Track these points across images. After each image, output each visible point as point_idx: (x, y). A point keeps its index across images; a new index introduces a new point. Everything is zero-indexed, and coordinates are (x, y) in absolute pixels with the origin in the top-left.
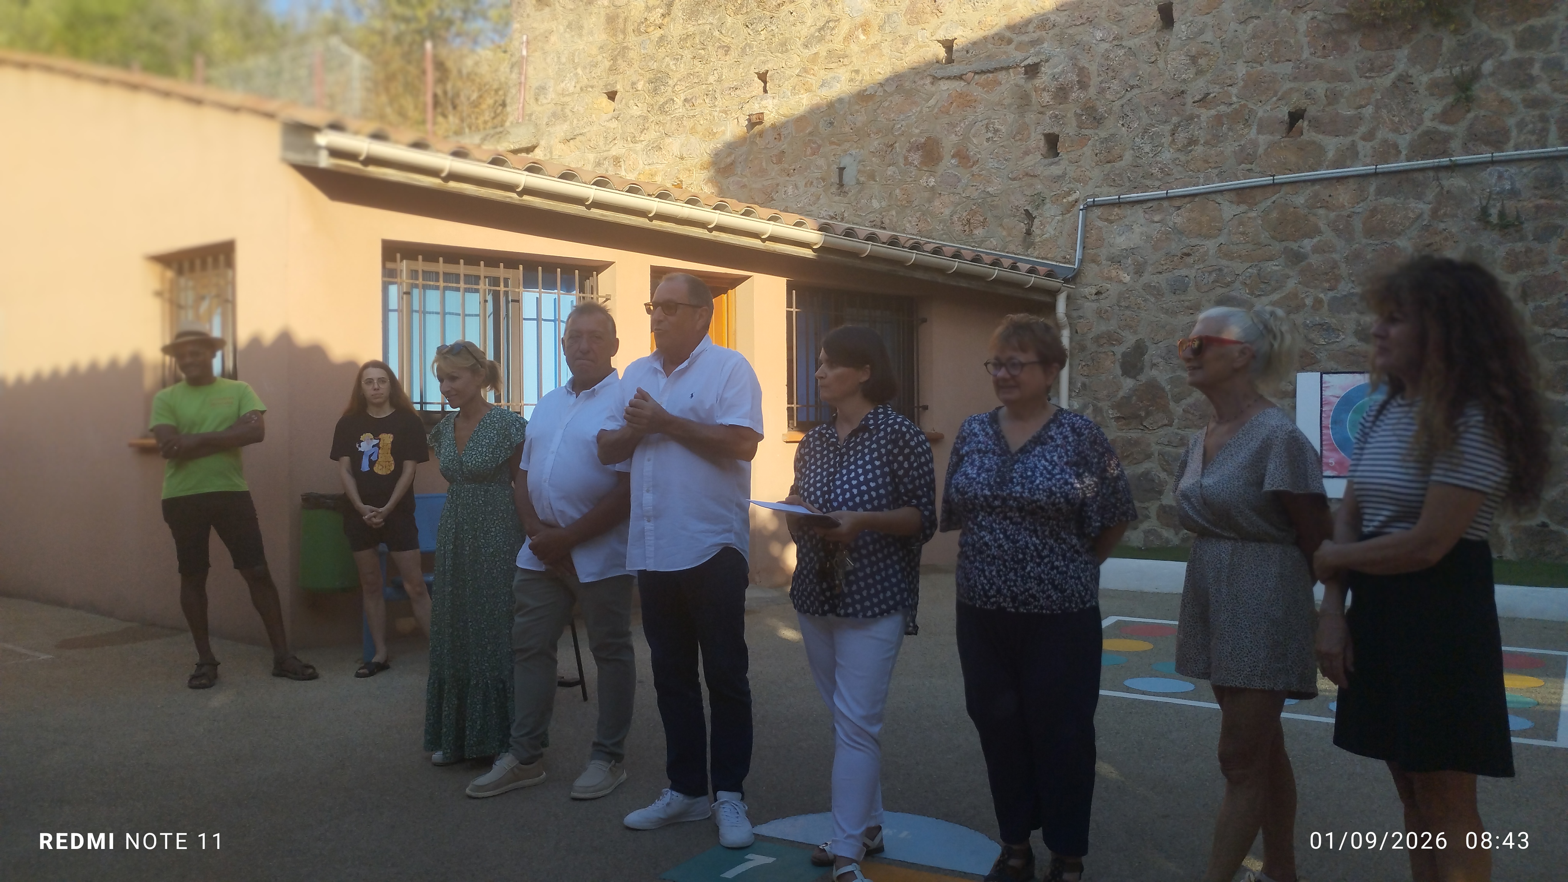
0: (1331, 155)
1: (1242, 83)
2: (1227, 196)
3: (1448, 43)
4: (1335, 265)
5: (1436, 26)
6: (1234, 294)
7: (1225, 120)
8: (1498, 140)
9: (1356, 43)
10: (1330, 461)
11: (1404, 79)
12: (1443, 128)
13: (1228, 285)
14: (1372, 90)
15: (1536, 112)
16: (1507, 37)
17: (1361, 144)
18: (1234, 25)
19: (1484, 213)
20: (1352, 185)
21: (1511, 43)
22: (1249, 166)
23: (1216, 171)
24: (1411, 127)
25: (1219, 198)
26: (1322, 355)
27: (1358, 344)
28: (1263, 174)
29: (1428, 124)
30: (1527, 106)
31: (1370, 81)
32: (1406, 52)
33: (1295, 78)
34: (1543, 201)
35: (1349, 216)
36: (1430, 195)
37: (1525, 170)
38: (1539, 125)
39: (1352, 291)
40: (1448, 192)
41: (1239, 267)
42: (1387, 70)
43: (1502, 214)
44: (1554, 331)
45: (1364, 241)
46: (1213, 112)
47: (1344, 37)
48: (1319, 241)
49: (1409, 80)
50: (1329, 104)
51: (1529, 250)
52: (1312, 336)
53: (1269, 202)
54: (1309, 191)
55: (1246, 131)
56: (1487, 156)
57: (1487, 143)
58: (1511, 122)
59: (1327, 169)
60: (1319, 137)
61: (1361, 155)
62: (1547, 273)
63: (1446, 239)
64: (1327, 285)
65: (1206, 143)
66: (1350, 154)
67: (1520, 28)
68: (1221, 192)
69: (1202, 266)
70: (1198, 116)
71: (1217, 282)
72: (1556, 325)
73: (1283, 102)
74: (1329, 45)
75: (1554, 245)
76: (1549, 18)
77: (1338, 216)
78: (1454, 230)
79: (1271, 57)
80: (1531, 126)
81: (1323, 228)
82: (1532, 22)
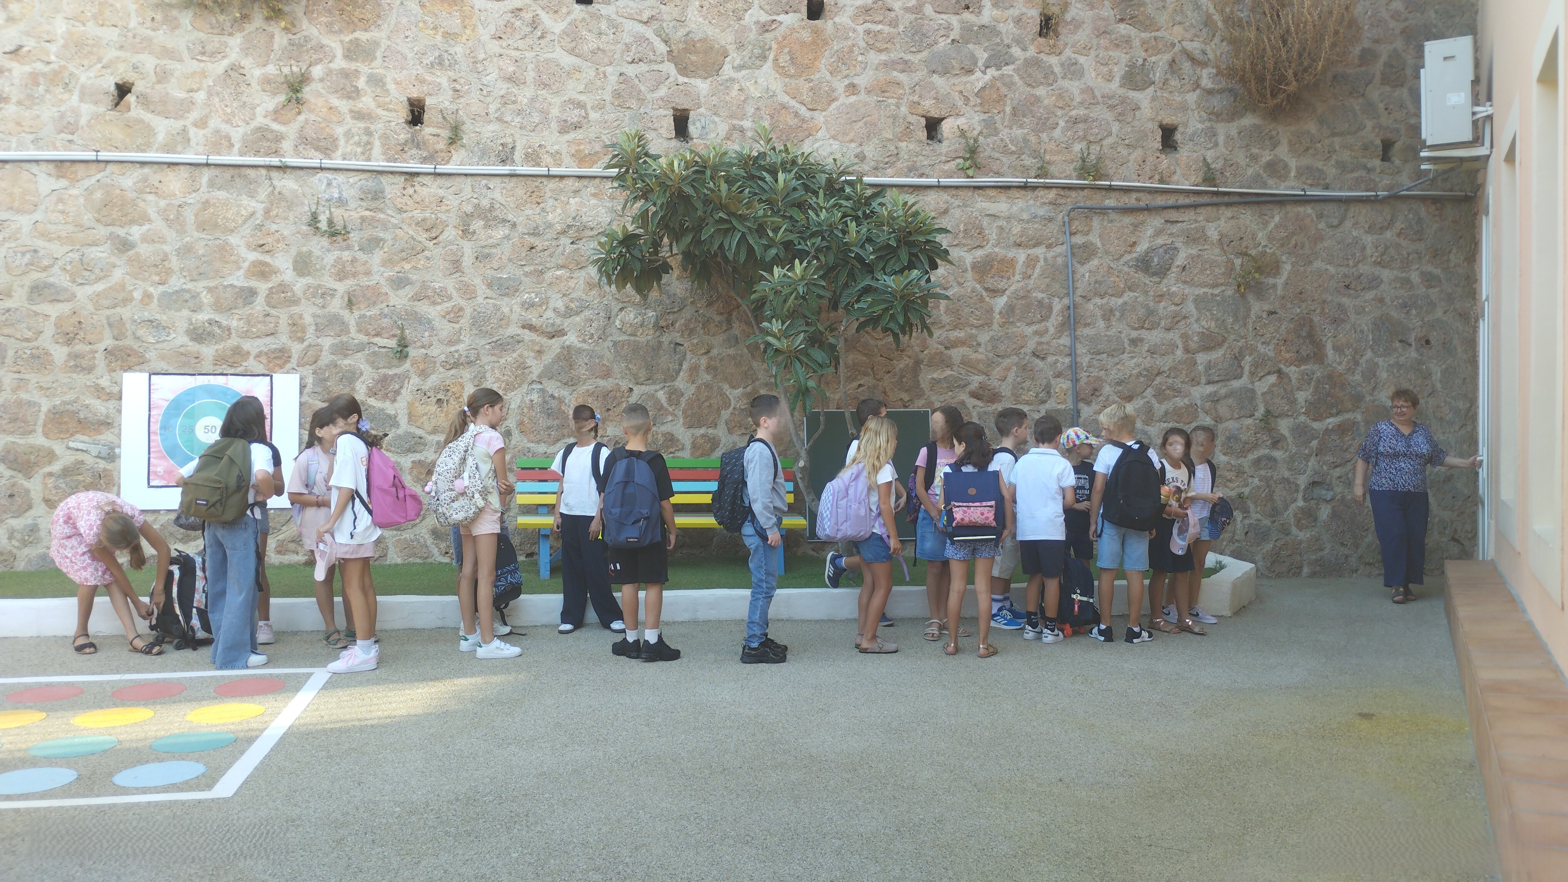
0: (161, 137)
1: (62, 42)
2: (44, 167)
3: (280, 40)
4: (165, 258)
5: (268, 19)
6: (51, 280)
7: (41, 80)
8: (327, 146)
9: (187, 22)
10: (159, 469)
11: (235, 69)
12: (275, 126)
13: (45, 269)
14: (204, 74)
15: (362, 125)
16: (334, 44)
17: (192, 131)
19: (314, 219)
20: (184, 172)
21: (339, 53)
22: (70, 137)
23: (31, 137)
24: (244, 121)
25: (34, 168)
26: (151, 355)
27: (190, 344)
28: (86, 148)
29: (260, 120)
30: (353, 118)
31: (202, 65)
32: (239, 41)
33: (122, 47)
34: (367, 213)
35: (180, 206)
36: (263, 193)
37: (351, 180)
38: (365, 138)
39: (184, 286)
40: (280, 193)
41: (57, 249)
42: (220, 56)
43: (330, 222)
44: (376, 340)
45: (196, 234)
46: (28, 69)
47: (175, 13)
48: (148, 230)
49: (241, 71)
50: (159, 82)
51: (354, 261)
52: (141, 333)
53: (93, 180)
54: (137, 173)
55: (66, 96)
56: (315, 163)
57: (317, 149)
58: (339, 131)
59: (157, 151)
60: (147, 117)
61: (193, 143)
62: (371, 283)
63: (278, 241)
64: (156, 278)
65: (19, 103)
66: (183, 139)
67: (347, 39)
68: (37, 161)
69: (13, 245)
70: (9, 70)
71: (32, 264)
72: (377, 335)
73: (109, 71)
74: (159, 17)
75: (377, 257)
76: (373, 34)
77: (168, 205)
78: (286, 233)
79: (95, 17)
80: (357, 138)
81: (153, 215)
82: (358, 34)
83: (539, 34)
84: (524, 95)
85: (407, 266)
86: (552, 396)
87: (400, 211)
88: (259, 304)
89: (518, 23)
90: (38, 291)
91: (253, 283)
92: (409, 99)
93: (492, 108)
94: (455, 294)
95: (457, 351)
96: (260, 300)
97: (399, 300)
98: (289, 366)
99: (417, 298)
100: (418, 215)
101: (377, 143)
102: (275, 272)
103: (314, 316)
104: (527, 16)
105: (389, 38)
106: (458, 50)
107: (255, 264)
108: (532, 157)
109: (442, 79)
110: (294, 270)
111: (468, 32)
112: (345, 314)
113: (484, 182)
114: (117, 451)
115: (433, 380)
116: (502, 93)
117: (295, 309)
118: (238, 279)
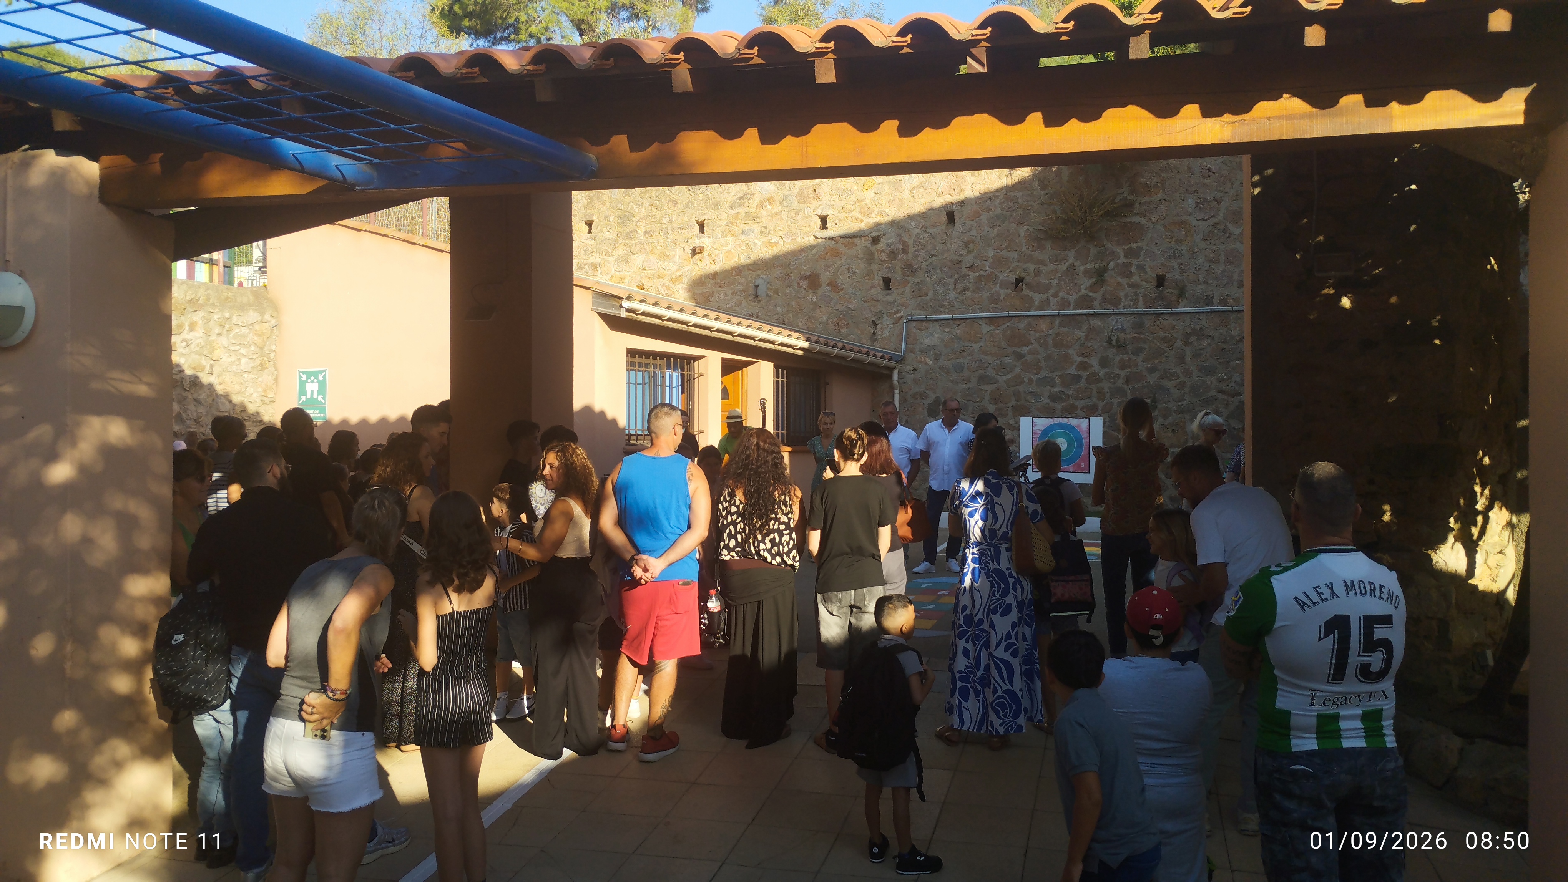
0: (1037, 303)
1: (991, 260)
2: (984, 320)
3: (1093, 251)
4: (1039, 361)
5: (1088, 242)
6: (988, 373)
7: (983, 279)
8: (1115, 302)
9: (1049, 246)
11: (1072, 266)
12: (1091, 294)
13: (985, 368)
14: (1056, 271)
15: (1133, 290)
16: (1119, 251)
17: (1051, 299)
18: (987, 229)
19: (1110, 338)
20: (1047, 320)
21: (1122, 255)
22: (995, 306)
23: (978, 306)
24: (1076, 292)
25: (980, 322)
26: (1032, 408)
27: (1050, 403)
28: (1003, 310)
29: (1083, 291)
30: (1129, 287)
31: (1056, 266)
32: (1073, 253)
33: (1019, 261)
34: (1136, 335)
35: (1046, 336)
36: (1085, 328)
37: (1128, 319)
38: (1134, 297)
39: (1047, 375)
40: (1093, 327)
41: (991, 359)
42: (1064, 261)
43: (1117, 340)
45: (1053, 349)
46: (976, 274)
47: (1043, 242)
48: (1031, 348)
49: (1075, 268)
50: (1036, 277)
51: (1130, 359)
52: (1028, 398)
53: (1006, 326)
54: (1026, 321)
55: (994, 286)
56: (1111, 311)
57: (1111, 304)
58: (1122, 294)
59: (1035, 310)
60: (1030, 294)
61: (1051, 305)
62: (1138, 371)
63: (1092, 351)
64: (1035, 371)
65: (973, 291)
66: (1045, 304)
67: (1126, 247)
68: (981, 318)
69: (971, 358)
70: (969, 276)
71: (979, 367)
73: (1013, 273)
74: (1036, 245)
75: (1141, 358)
76: (1140, 244)
77: (1040, 336)
78: (1095, 347)
79: (1006, 248)
80: (1130, 297)
81: (1033, 341)
82: (1131, 245)
83: (1227, 235)
84: (1219, 269)
85: (1156, 361)
87: (1153, 333)
88: (1083, 384)
89: (1216, 231)
90: (983, 379)
91: (1080, 373)
92: (1157, 275)
93: (1201, 277)
94: (1181, 375)
95: (1182, 405)
96: (1083, 381)
97: (1152, 379)
98: (1097, 413)
99: (1161, 377)
100: (1162, 334)
101: (1141, 299)
102: (1091, 366)
103: (1110, 388)
104: (1221, 227)
105: (1147, 245)
106: (1183, 248)
107: (1081, 363)
108: (1223, 302)
109: (1175, 264)
110: (1100, 365)
111: (1189, 238)
112: (1125, 387)
113: (1197, 316)
115: (1170, 420)
116: (1207, 269)
117: (1100, 385)
118: (1072, 371)
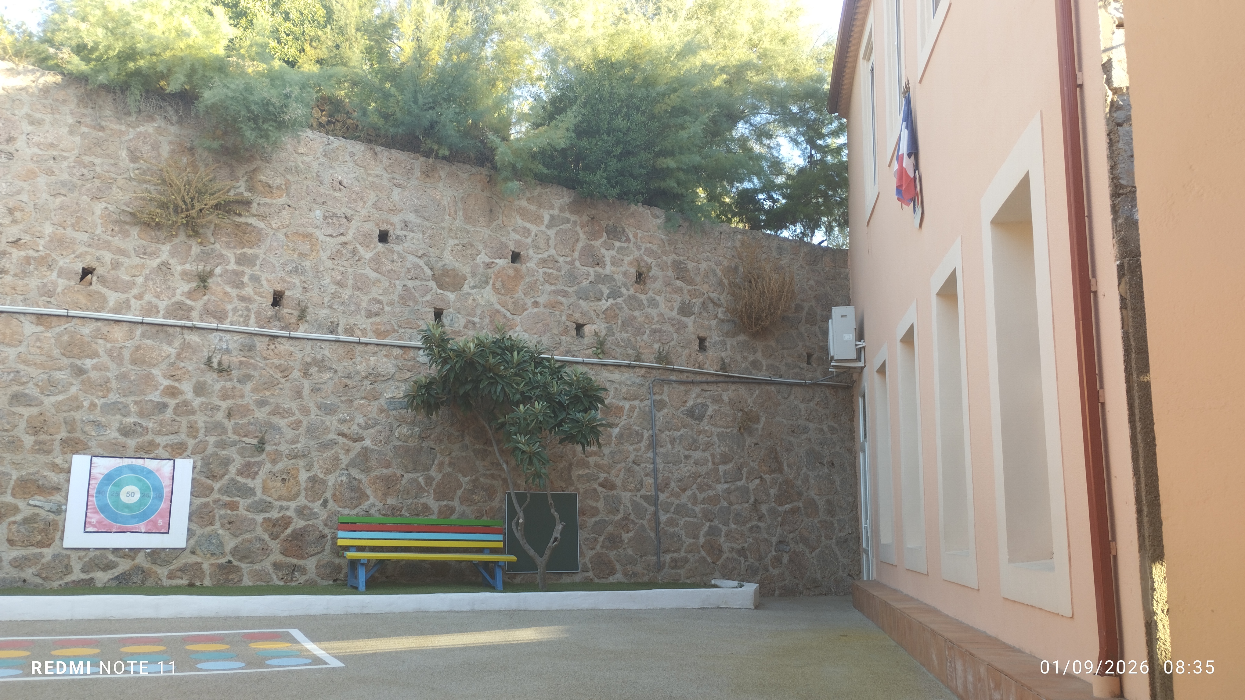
0: (111, 304)
1: (48, 238)
2: (29, 317)
3: (196, 249)
4: (108, 381)
5: (189, 236)
6: (27, 391)
7: (32, 261)
8: (221, 316)
9: (136, 234)
10: (92, 520)
11: (165, 265)
12: (188, 302)
13: (23, 384)
14: (143, 266)
15: (244, 305)
16: (230, 255)
17: (133, 301)
18: (45, 196)
19: (209, 360)
20: (125, 327)
21: (233, 260)
22: (49, 299)
23: (22, 297)
24: (168, 297)
25: (22, 318)
26: (92, 444)
27: (120, 437)
28: (59, 307)
29: (178, 298)
30: (239, 300)
31: (143, 260)
32: (168, 248)
33: (90, 245)
34: (244, 359)
35: (120, 348)
36: (177, 343)
37: (235, 338)
38: (246, 313)
39: (118, 400)
40: (188, 343)
41: (34, 372)
42: (155, 256)
43: (220, 364)
44: (244, 439)
45: (130, 366)
46: (23, 253)
47: (127, 227)
48: (97, 362)
49: (168, 266)
50: (113, 269)
51: (234, 388)
52: (87, 429)
53: (62, 328)
54: (94, 325)
55: (49, 273)
56: (213, 326)
57: (214, 317)
58: (229, 307)
59: (108, 312)
60: (104, 290)
61: (133, 309)
62: (243, 403)
63: (185, 373)
64: (101, 394)
65: (15, 275)
66: (124, 306)
67: (239, 252)
68: (24, 313)
70: (10, 254)
71: (14, 381)
72: (244, 436)
73: (80, 259)
74: (116, 229)
75: (249, 386)
76: (255, 251)
77: (113, 347)
78: (190, 369)
79: (73, 226)
80: (240, 312)
81: (101, 353)
82: (245, 250)
83: (357, 258)
84: (346, 294)
85: (268, 393)
86: (355, 478)
87: (265, 359)
88: (169, 413)
89: (345, 251)
90: (17, 398)
91: (166, 400)
92: (274, 291)
93: (326, 300)
94: (297, 412)
95: (296, 448)
96: (170, 411)
97: (261, 414)
98: (185, 454)
99: (273, 413)
100: (276, 361)
101: (253, 316)
102: (182, 393)
103: (205, 422)
104: (350, 247)
105: (265, 254)
106: (307, 264)
107: (167, 387)
108: (349, 331)
109: (296, 280)
110: (194, 392)
111: (314, 254)
112: (226, 422)
113: (319, 344)
114: (64, 507)
115: (280, 466)
116: (332, 291)
117: (192, 418)
118: (155, 397)
